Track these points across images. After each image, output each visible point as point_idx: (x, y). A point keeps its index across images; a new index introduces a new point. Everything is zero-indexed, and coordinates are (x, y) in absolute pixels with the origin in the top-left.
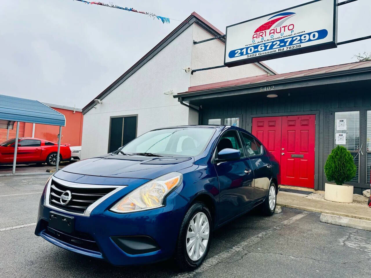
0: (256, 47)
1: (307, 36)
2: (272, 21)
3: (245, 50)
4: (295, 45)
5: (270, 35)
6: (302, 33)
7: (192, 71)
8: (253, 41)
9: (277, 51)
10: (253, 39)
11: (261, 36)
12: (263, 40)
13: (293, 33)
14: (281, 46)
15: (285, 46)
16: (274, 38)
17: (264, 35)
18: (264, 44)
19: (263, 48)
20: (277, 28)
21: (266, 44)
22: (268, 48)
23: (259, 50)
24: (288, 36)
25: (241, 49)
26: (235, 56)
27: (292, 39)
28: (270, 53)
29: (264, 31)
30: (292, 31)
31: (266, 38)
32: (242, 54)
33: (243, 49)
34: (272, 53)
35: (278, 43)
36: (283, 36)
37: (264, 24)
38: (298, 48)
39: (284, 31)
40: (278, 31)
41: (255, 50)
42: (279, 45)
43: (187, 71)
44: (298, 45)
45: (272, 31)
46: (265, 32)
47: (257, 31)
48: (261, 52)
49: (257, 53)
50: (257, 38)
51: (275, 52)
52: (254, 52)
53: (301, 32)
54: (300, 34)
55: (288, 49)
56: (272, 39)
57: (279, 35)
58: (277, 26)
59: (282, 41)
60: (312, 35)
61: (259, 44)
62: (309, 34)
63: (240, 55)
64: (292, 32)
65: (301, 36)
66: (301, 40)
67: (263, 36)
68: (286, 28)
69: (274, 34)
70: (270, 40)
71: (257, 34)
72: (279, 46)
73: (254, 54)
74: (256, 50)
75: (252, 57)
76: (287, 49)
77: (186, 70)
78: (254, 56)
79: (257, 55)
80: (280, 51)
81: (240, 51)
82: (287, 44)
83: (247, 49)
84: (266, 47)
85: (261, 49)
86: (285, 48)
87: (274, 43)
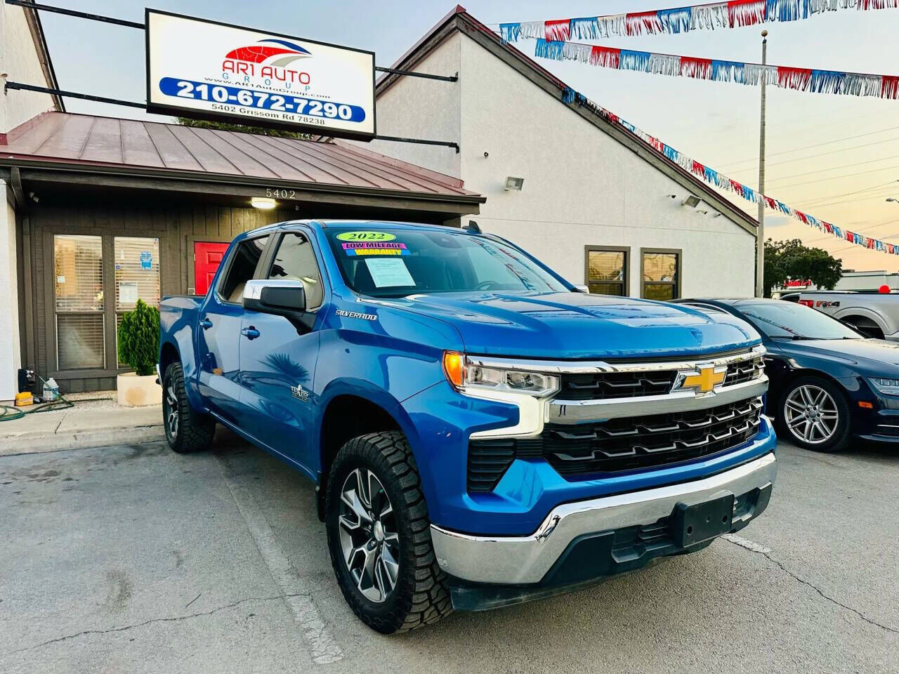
0: (233, 91)
1: (334, 107)
3: (204, 89)
4: (314, 118)
5: (262, 76)
7: (5, 84)
8: (225, 76)
9: (281, 118)
10: (224, 70)
11: (243, 70)
12: (247, 82)
13: (309, 92)
14: (288, 110)
15: (294, 111)
16: (272, 86)
17: (249, 71)
18: (252, 92)
19: (250, 101)
20: (278, 68)
21: (256, 94)
22: (260, 103)
23: (241, 101)
24: (300, 93)
25: (196, 84)
27: (309, 103)
28: (264, 117)
29: (249, 63)
30: (308, 87)
31: (253, 80)
32: (198, 96)
33: (200, 84)
34: (270, 117)
35: (282, 101)
36: (290, 90)
37: (250, 48)
38: (319, 125)
39: (293, 81)
40: (280, 74)
41: (231, 98)
42: (284, 105)
44: (320, 119)
45: (268, 71)
46: (252, 65)
47: (232, 55)
48: (247, 109)
49: (238, 107)
50: (233, 72)
51: (276, 118)
52: (229, 102)
53: (323, 97)
54: (324, 100)
55: (302, 122)
56: (269, 87)
57: (281, 85)
58: (276, 63)
59: (289, 100)
60: (341, 108)
61: (238, 86)
62: (338, 105)
63: (192, 95)
64: (307, 89)
65: (323, 103)
66: (323, 110)
67: (246, 71)
68: (296, 76)
69: (272, 78)
70: (264, 88)
72: (283, 109)
73: (230, 105)
74: (233, 98)
75: (224, 111)
76: (300, 120)
78: (229, 112)
79: (237, 112)
80: (285, 120)
81: (191, 87)
82: (300, 109)
83: (211, 87)
84: (256, 100)
85: (246, 100)
86: (296, 115)
87: (274, 98)
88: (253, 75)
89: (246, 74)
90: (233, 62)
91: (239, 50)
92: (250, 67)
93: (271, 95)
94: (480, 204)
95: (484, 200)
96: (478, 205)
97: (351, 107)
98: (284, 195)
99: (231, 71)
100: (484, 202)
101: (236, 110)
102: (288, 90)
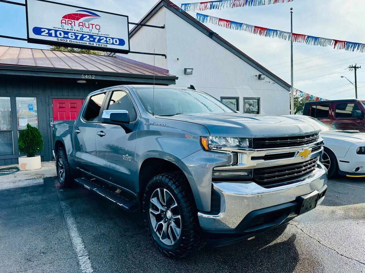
0: (66, 33)
1: (111, 39)
2: (80, 14)
3: (53, 32)
4: (102, 44)
5: (79, 26)
8: (62, 26)
9: (88, 44)
10: (62, 24)
11: (70, 24)
12: (72, 29)
13: (100, 33)
14: (91, 41)
15: (94, 41)
17: (73, 24)
18: (75, 33)
19: (74, 37)
20: (86, 23)
22: (79, 38)
23: (70, 37)
24: (96, 34)
25: (49, 30)
26: (42, 34)
27: (100, 38)
28: (81, 44)
29: (73, 21)
30: (99, 31)
31: (75, 28)
32: (50, 35)
33: (51, 30)
34: (83, 44)
35: (88, 37)
36: (92, 32)
37: (72, 14)
38: (105, 47)
39: (92, 28)
40: (87, 26)
41: (65, 36)
42: (89, 39)
44: (105, 44)
45: (81, 24)
46: (74, 22)
47: (65, 17)
48: (73, 40)
49: (68, 40)
50: (66, 24)
51: (86, 44)
52: (64, 37)
54: (107, 36)
56: (82, 31)
57: (88, 30)
58: (84, 21)
59: (91, 36)
61: (68, 31)
62: (113, 39)
63: (48, 35)
65: (106, 38)
66: (106, 41)
68: (94, 26)
69: (83, 27)
70: (80, 31)
72: (89, 40)
73: (65, 39)
75: (62, 41)
76: (96, 45)
78: (65, 42)
79: (68, 42)
80: (90, 45)
81: (47, 31)
82: (96, 41)
83: (56, 31)
84: (76, 37)
85: (72, 37)
86: (94, 43)
87: (84, 36)
88: (75, 26)
89: (72, 25)
90: (66, 20)
91: (68, 15)
92: (73, 23)
93: (83, 34)
94: (176, 80)
95: (177, 78)
96: (175, 80)
97: (118, 39)
98: (90, 77)
99: (65, 24)
100: (177, 79)
102: (91, 32)
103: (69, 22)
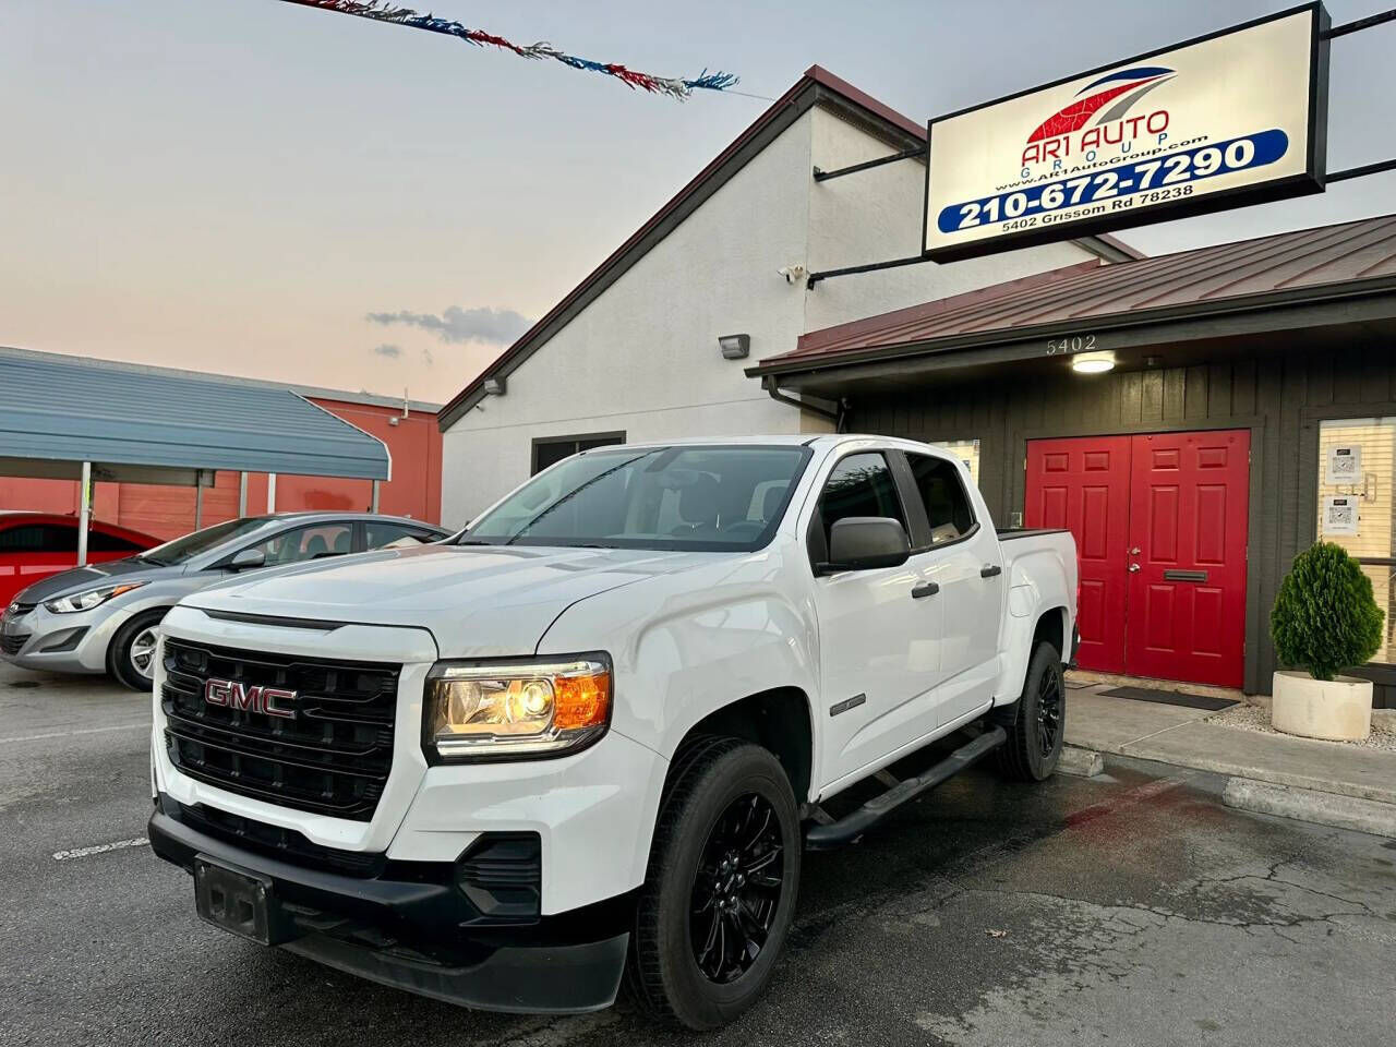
0: (1034, 193)
1: (1215, 154)
2: (1089, 100)
3: (994, 206)
4: (1170, 188)
5: (1083, 150)
6: (1198, 145)
7: (808, 277)
8: (1025, 173)
9: (1109, 210)
10: (1023, 165)
11: (1053, 152)
12: (1057, 169)
13: (1165, 144)
14: (1122, 192)
15: (1135, 189)
16: (1098, 160)
17: (1061, 152)
18: (1064, 183)
19: (1060, 198)
20: (1110, 125)
21: (1070, 185)
22: (1076, 197)
23: (1046, 203)
24: (1148, 153)
25: (983, 202)
26: (961, 226)
27: (1163, 163)
28: (1082, 217)
29: (1061, 137)
30: (1163, 136)
31: (1068, 163)
32: (984, 218)
33: (989, 200)
34: (1091, 215)
35: (1113, 178)
36: (1130, 154)
37: (1064, 111)
38: (1182, 196)
39: (1135, 136)
40: (1113, 135)
41: (1031, 204)
42: (1116, 186)
43: (792, 279)
44: (1182, 186)
45: (1093, 137)
46: (1067, 139)
47: (1037, 136)
48: (1053, 213)
49: (1039, 216)
50: (1037, 162)
51: (1101, 213)
52: (1028, 212)
53: (1194, 141)
54: (1195, 146)
55: (1148, 202)
56: (1092, 163)
57: (1115, 151)
58: (1108, 118)
59: (1125, 172)
60: (1231, 150)
61: (1044, 182)
62: (1223, 147)
63: (978, 221)
64: (1160, 140)
65: (1192, 154)
66: (1191, 168)
67: (1057, 153)
68: (1142, 125)
69: (1098, 146)
70: (1084, 168)
71: (1037, 146)
72: (1115, 192)
73: (1028, 218)
74: (1035, 203)
75: (1019, 229)
76: (1143, 202)
77: (788, 276)
78: (1028, 228)
79: (1039, 224)
80: (1117, 209)
81: (976, 209)
82: (1145, 183)
83: (1004, 199)
84: (1068, 193)
85: (1053, 200)
86: (1136, 196)
87: (1099, 180)
88: (1067, 154)
89: (1057, 157)
91: (1048, 123)
92: (1063, 143)
93: (1095, 176)
97: (1253, 138)
98: (1076, 347)
99: (1035, 160)
101: (1039, 221)
102: (1125, 155)
103: (1050, 147)
